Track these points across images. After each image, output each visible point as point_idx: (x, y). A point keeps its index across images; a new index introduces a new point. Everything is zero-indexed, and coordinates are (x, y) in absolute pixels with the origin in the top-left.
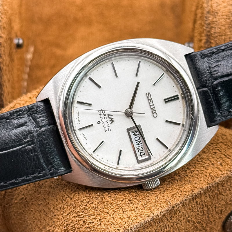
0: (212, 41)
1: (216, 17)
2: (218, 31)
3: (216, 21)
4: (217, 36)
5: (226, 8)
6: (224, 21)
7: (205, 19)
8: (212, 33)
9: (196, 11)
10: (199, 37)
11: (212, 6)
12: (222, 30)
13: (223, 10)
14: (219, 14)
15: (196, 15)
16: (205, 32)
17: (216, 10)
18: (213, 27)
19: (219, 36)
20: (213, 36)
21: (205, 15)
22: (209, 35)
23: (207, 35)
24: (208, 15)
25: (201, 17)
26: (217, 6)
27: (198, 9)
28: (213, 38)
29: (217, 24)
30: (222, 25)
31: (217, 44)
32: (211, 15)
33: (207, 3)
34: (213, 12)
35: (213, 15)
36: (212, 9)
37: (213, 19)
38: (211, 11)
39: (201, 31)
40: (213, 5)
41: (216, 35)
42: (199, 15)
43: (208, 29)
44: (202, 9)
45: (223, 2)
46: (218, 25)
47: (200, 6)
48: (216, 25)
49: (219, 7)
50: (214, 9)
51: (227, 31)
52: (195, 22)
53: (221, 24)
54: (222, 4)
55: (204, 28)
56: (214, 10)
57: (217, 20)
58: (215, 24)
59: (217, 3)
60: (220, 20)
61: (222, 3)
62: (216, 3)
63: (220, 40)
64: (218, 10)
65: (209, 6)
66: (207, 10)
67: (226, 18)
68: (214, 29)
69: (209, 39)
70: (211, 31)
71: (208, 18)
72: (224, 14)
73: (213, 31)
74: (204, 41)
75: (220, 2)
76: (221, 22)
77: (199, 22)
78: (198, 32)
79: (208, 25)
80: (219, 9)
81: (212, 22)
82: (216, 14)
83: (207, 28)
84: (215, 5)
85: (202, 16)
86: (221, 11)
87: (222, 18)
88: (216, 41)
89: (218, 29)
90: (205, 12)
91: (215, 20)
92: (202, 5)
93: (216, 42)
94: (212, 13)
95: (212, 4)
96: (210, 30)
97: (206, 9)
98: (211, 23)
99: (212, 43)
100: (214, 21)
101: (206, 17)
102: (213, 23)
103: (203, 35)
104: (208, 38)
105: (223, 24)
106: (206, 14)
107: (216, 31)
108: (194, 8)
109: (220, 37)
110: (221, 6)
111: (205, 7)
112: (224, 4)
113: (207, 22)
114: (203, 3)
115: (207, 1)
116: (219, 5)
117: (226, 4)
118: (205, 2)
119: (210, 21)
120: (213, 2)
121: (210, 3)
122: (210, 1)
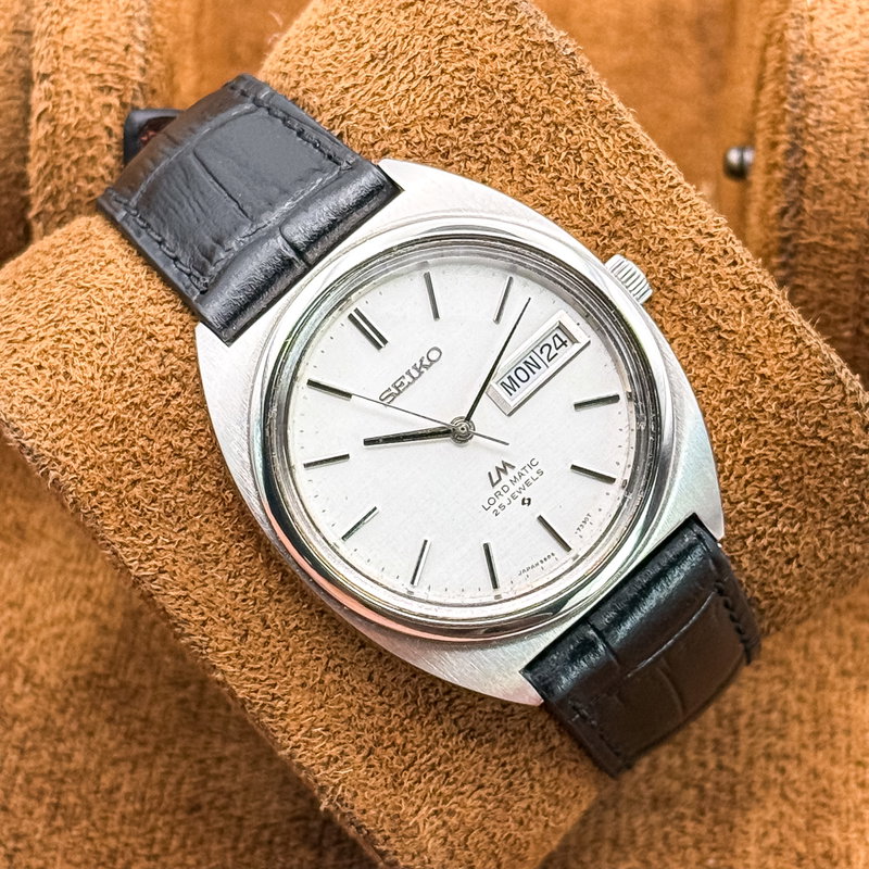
0: (810, 149)
1: (822, 74)
2: (831, 118)
3: (824, 87)
4: (824, 134)
5: (858, 47)
6: (849, 87)
7: (789, 77)
8: (810, 122)
9: (764, 48)
10: (768, 134)
11: (812, 40)
12: (842, 114)
13: (848, 53)
14: (833, 65)
15: (763, 62)
16: (788, 118)
17: (826, 50)
18: (812, 105)
19: (829, 133)
20: (812, 131)
21: (791, 67)
22: (801, 130)
23: (793, 130)
24: (799, 66)
25: (778, 70)
26: (828, 40)
27: (771, 45)
28: (812, 139)
29: (827, 95)
30: (841, 100)
31: (825, 157)
32: (809, 65)
33: (798, 28)
34: (814, 56)
35: (814, 67)
36: (811, 49)
37: (814, 78)
38: (809, 54)
39: (775, 116)
40: (815, 34)
41: (822, 129)
42: (772, 65)
43: (797, 111)
44: (783, 44)
45: (848, 27)
46: (830, 99)
47: (777, 35)
48: (824, 98)
49: (833, 43)
50: (818, 46)
51: (856, 117)
52: (760, 87)
53: (837, 97)
54: (844, 32)
55: (786, 106)
56: (819, 50)
57: (827, 82)
58: (819, 96)
59: (829, 29)
60: (835, 84)
61: (843, 29)
62: (827, 28)
63: (835, 145)
64: (830, 52)
65: (802, 37)
66: (796, 49)
67: (856, 79)
68: (815, 110)
69: (798, 142)
70: (807, 116)
71: (798, 75)
72: (848, 64)
73: (812, 116)
74: (782, 147)
75: (838, 26)
76: (839, 90)
77: (770, 87)
78: (765, 117)
79: (799, 97)
80: (836, 48)
81: (811, 87)
82: (824, 64)
83: (794, 106)
84: (821, 37)
85: (781, 68)
86: (838, 54)
87: (842, 77)
88: (819, 150)
89: (827, 112)
90: (790, 58)
91: (819, 81)
92: (783, 35)
93: (821, 153)
94: (810, 61)
95: (812, 30)
96: (804, 114)
97: (792, 45)
98: (806, 90)
99: (810, 155)
100: (816, 87)
101: (792, 73)
102: (814, 93)
103: (782, 127)
104: (797, 138)
105: (844, 97)
106: (792, 63)
107: (820, 118)
108: (758, 40)
109: (833, 136)
110: (841, 40)
111: (793, 42)
112: (850, 34)
113: (794, 89)
114: (786, 26)
115: (797, 22)
116: (836, 35)
117: (855, 35)
118: (792, 23)
119: (806, 86)
120: (816, 24)
121: (807, 27)
122: (809, 23)
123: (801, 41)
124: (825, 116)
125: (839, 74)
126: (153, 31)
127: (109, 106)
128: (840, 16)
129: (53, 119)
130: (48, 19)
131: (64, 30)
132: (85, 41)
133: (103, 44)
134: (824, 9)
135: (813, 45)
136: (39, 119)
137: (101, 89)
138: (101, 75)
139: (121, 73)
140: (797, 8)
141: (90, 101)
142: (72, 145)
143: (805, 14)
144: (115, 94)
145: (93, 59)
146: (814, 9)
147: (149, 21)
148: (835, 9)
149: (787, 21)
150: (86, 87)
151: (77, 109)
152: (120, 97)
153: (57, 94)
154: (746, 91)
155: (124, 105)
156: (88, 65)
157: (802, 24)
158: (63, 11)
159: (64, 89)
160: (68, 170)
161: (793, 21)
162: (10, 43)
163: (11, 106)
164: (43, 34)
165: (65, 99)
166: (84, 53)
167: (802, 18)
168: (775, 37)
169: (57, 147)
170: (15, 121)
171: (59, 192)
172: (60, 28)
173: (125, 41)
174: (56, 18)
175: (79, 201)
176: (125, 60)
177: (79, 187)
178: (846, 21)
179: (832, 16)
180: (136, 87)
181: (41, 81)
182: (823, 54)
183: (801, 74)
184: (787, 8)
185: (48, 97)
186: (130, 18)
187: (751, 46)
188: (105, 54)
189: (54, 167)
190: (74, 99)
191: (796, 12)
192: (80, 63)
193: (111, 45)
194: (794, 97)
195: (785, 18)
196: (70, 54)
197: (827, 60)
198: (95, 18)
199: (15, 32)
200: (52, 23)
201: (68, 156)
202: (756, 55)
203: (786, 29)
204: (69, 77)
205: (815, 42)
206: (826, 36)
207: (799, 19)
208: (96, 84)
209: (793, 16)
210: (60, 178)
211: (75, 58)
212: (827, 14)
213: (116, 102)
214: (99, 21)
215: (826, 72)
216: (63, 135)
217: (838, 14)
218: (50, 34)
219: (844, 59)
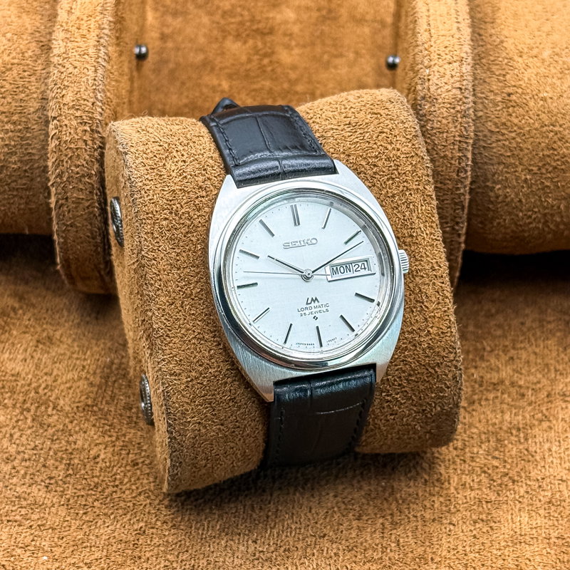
1: (434, 105)
2: (438, 126)
3: (435, 111)
4: (435, 133)
5: (451, 93)
6: (446, 111)
7: (419, 108)
11: (429, 89)
12: (443, 124)
13: (446, 96)
14: (439, 101)
17: (435, 94)
18: (429, 120)
19: (438, 133)
21: (419, 102)
24: (423, 102)
26: (437, 89)
27: (410, 93)
29: (436, 115)
30: (443, 118)
32: (427, 101)
33: (422, 84)
34: (430, 97)
35: (430, 103)
36: (429, 94)
37: (430, 107)
38: (428, 96)
40: (430, 87)
41: (434, 131)
45: (446, 83)
46: (437, 117)
47: (413, 88)
49: (439, 91)
51: (450, 125)
53: (441, 116)
54: (444, 86)
56: (432, 94)
57: (437, 109)
58: (433, 116)
60: (440, 110)
61: (444, 84)
62: (436, 84)
64: (438, 95)
65: (424, 88)
66: (422, 94)
67: (450, 108)
68: (431, 122)
70: (427, 125)
71: (422, 106)
72: (446, 101)
73: (429, 125)
75: (441, 83)
76: (442, 113)
79: (423, 116)
80: (440, 93)
81: (429, 112)
82: (435, 100)
83: (421, 120)
84: (433, 88)
85: (414, 103)
86: (441, 96)
87: (444, 107)
89: (436, 123)
90: (419, 98)
91: (432, 109)
92: (416, 88)
94: (428, 99)
95: (429, 85)
97: (420, 92)
98: (427, 113)
100: (431, 111)
101: (420, 105)
102: (430, 114)
105: (444, 116)
106: (420, 100)
107: (433, 126)
110: (443, 89)
112: (447, 87)
113: (421, 112)
115: (422, 81)
116: (441, 87)
117: (450, 87)
119: (426, 111)
120: (431, 82)
121: (427, 84)
122: (428, 82)
123: (424, 90)
124: (435, 125)
125: (442, 105)
126: (105, 96)
127: (86, 131)
128: (442, 79)
129: (59, 138)
130: (55, 92)
131: (63, 96)
132: (73, 101)
133: (82, 102)
134: (434, 75)
135: (429, 92)
136: (52, 139)
137: (81, 123)
138: (81, 117)
139: (90, 115)
140: (421, 75)
141: (76, 129)
142: (68, 150)
143: (426, 78)
144: (88, 125)
145: (78, 109)
146: (429, 75)
147: (103, 91)
148: (440, 75)
150: (74, 123)
151: (70, 133)
152: (90, 127)
153: (61, 126)
155: (92, 130)
156: (75, 112)
157: (424, 82)
158: (62, 87)
159: (64, 123)
160: (67, 162)
161: (420, 81)
162: (39, 104)
163: (41, 134)
164: (53, 98)
165: (65, 128)
166: (73, 107)
167: (424, 79)
168: (411, 90)
169: (61, 151)
170: (43, 140)
171: (62, 173)
172: (61, 95)
173: (92, 100)
174: (59, 91)
175: (72, 177)
176: (92, 109)
177: (72, 170)
178: (445, 81)
179: (438, 78)
180: (98, 121)
181: (53, 121)
182: (434, 96)
183: (424, 105)
184: (417, 75)
185: (56, 128)
186: (94, 89)
188: (83, 107)
189: (60, 161)
190: (68, 128)
191: (422, 77)
192: (71, 112)
193: (86, 102)
194: (421, 116)
195: (416, 80)
196: (66, 107)
197: (436, 99)
198: (78, 90)
199: (42, 99)
200: (57, 93)
201: (66, 156)
203: (417, 85)
204: (66, 118)
206: (436, 88)
208: (79, 121)
209: (420, 78)
210: (63, 166)
211: (68, 109)
212: (436, 78)
213: (89, 129)
214: (80, 92)
215: (436, 104)
216: (64, 145)
217: (441, 77)
218: (57, 98)
219: (444, 98)
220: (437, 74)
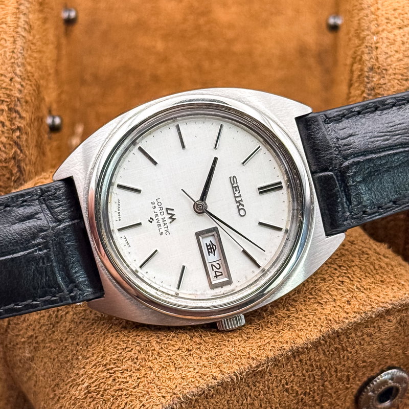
1: (384, 77)
3: (385, 84)
5: (402, 62)
6: (398, 84)
7: (366, 80)
9: (352, 65)
11: (377, 59)
13: (397, 65)
14: (389, 72)
15: (352, 72)
17: (385, 64)
18: (379, 93)
21: (366, 74)
24: (371, 73)
25: (359, 76)
26: (386, 59)
27: (355, 63)
29: (386, 88)
32: (376, 73)
33: (369, 53)
34: (379, 68)
35: (379, 74)
36: (377, 64)
37: (380, 79)
38: (376, 67)
40: (379, 56)
42: (356, 73)
43: (371, 97)
44: (361, 62)
45: (396, 51)
46: (388, 90)
47: (359, 58)
48: (385, 90)
49: (389, 60)
50: (380, 62)
52: (350, 85)
53: (392, 89)
54: (394, 55)
55: (365, 95)
56: (381, 64)
57: (387, 81)
58: (382, 89)
60: (390, 82)
61: (394, 52)
62: (386, 53)
64: (388, 65)
65: (372, 58)
66: (369, 65)
67: (402, 79)
71: (371, 79)
72: (397, 71)
75: (391, 51)
76: (393, 85)
77: (356, 85)
79: (372, 90)
80: (390, 63)
81: (378, 84)
82: (384, 72)
83: (369, 95)
84: (382, 58)
85: (361, 75)
86: (392, 66)
87: (394, 78)
90: (366, 69)
91: (382, 81)
92: (362, 57)
94: (377, 70)
95: (377, 54)
97: (367, 62)
98: (375, 86)
100: (381, 84)
101: (368, 77)
102: (380, 87)
105: (395, 89)
106: (367, 72)
108: (349, 61)
110: (393, 59)
111: (366, 60)
112: (397, 56)
114: (363, 53)
115: (369, 50)
116: (390, 56)
117: (401, 56)
118: (366, 50)
119: (375, 84)
120: (379, 51)
121: (375, 53)
122: (375, 50)
123: (372, 60)
125: (393, 77)
128: (392, 46)
134: (383, 42)
135: (378, 62)
140: (368, 43)
143: (373, 46)
146: (378, 43)
148: (389, 42)
149: (364, 49)
154: (344, 88)
157: (372, 51)
161: (367, 49)
167: (372, 47)
168: (357, 59)
178: (395, 49)
179: (388, 46)
182: (383, 66)
183: (372, 77)
184: (363, 43)
187: (346, 65)
191: (369, 44)
194: (369, 90)
195: (363, 48)
197: (386, 70)
202: (348, 68)
203: (363, 54)
205: (379, 60)
206: (385, 57)
207: (370, 48)
209: (367, 47)
212: (385, 45)
215: (385, 76)
217: (391, 45)
219: (395, 69)
220: (386, 41)
